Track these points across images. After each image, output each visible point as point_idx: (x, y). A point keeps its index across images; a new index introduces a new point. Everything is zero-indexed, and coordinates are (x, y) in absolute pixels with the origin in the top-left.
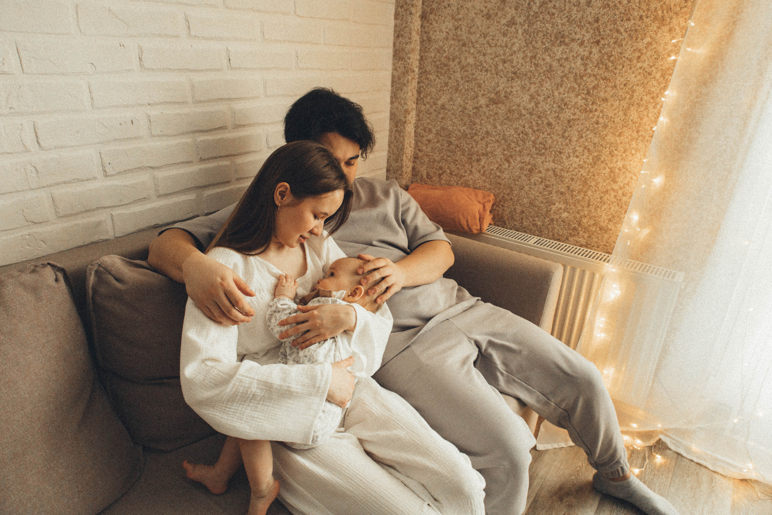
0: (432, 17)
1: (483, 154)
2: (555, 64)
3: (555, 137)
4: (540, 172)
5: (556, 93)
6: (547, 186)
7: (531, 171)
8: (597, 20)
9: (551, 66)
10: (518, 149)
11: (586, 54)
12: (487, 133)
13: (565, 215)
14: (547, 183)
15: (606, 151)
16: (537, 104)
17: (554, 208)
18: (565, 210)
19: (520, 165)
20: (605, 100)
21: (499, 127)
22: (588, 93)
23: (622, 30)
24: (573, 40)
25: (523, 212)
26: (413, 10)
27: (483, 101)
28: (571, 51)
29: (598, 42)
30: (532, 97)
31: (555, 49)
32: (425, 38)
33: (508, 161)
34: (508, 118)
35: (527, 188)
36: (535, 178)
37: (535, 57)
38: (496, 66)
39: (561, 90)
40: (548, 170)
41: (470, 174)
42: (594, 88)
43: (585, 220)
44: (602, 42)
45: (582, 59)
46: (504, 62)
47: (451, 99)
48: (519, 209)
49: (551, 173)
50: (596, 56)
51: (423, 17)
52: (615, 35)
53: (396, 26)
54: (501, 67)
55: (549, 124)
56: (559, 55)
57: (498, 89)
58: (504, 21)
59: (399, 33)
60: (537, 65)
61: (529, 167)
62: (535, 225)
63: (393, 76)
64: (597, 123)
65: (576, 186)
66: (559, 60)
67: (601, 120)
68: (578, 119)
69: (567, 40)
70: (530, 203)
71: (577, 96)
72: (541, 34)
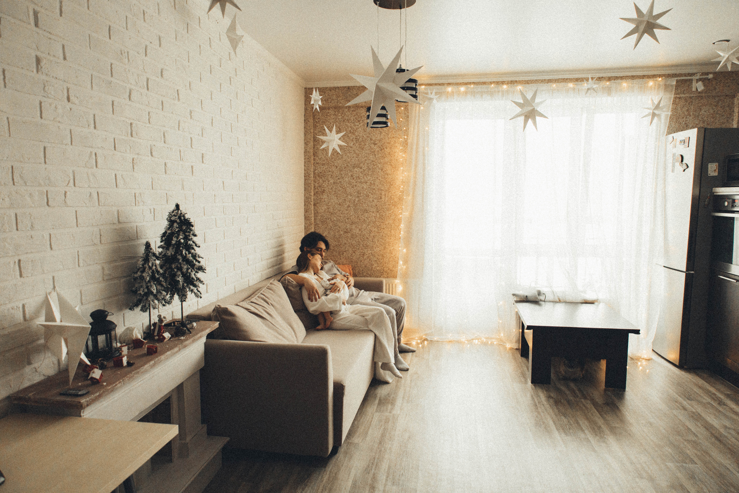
0: (318, 205)
1: (344, 251)
2: (366, 219)
3: (370, 242)
4: (367, 255)
5: (368, 228)
6: (370, 259)
7: (363, 255)
8: (377, 205)
9: (364, 219)
10: (357, 248)
11: (375, 215)
12: (345, 244)
13: (378, 268)
14: (370, 258)
15: (387, 244)
16: (362, 232)
17: (374, 266)
18: (378, 266)
19: (359, 253)
20: (384, 229)
21: (349, 241)
22: (378, 227)
23: (384, 208)
24: (370, 211)
25: (363, 270)
26: (311, 203)
27: (342, 233)
28: (370, 215)
29: (378, 212)
30: (360, 230)
31: (365, 214)
32: (316, 212)
33: (355, 253)
34: (352, 238)
35: (363, 261)
36: (365, 257)
37: (358, 217)
38: (345, 220)
39: (369, 227)
40: (369, 254)
41: (340, 260)
42: (379, 225)
43: (385, 269)
44: (379, 212)
45: (374, 217)
46: (348, 219)
47: (329, 233)
48: (361, 269)
49: (371, 254)
50: (378, 216)
51: (314, 205)
52: (383, 209)
53: (305, 208)
54: (347, 220)
55: (367, 238)
56: (366, 216)
57: (347, 228)
58: (346, 206)
59: (306, 211)
60: (360, 219)
61: (363, 253)
62: (368, 274)
63: (305, 226)
64: (383, 236)
65: (381, 257)
66: (367, 218)
67: (383, 235)
68: (376, 235)
69: (368, 212)
70: (365, 266)
71: (375, 228)
72: (359, 210)
